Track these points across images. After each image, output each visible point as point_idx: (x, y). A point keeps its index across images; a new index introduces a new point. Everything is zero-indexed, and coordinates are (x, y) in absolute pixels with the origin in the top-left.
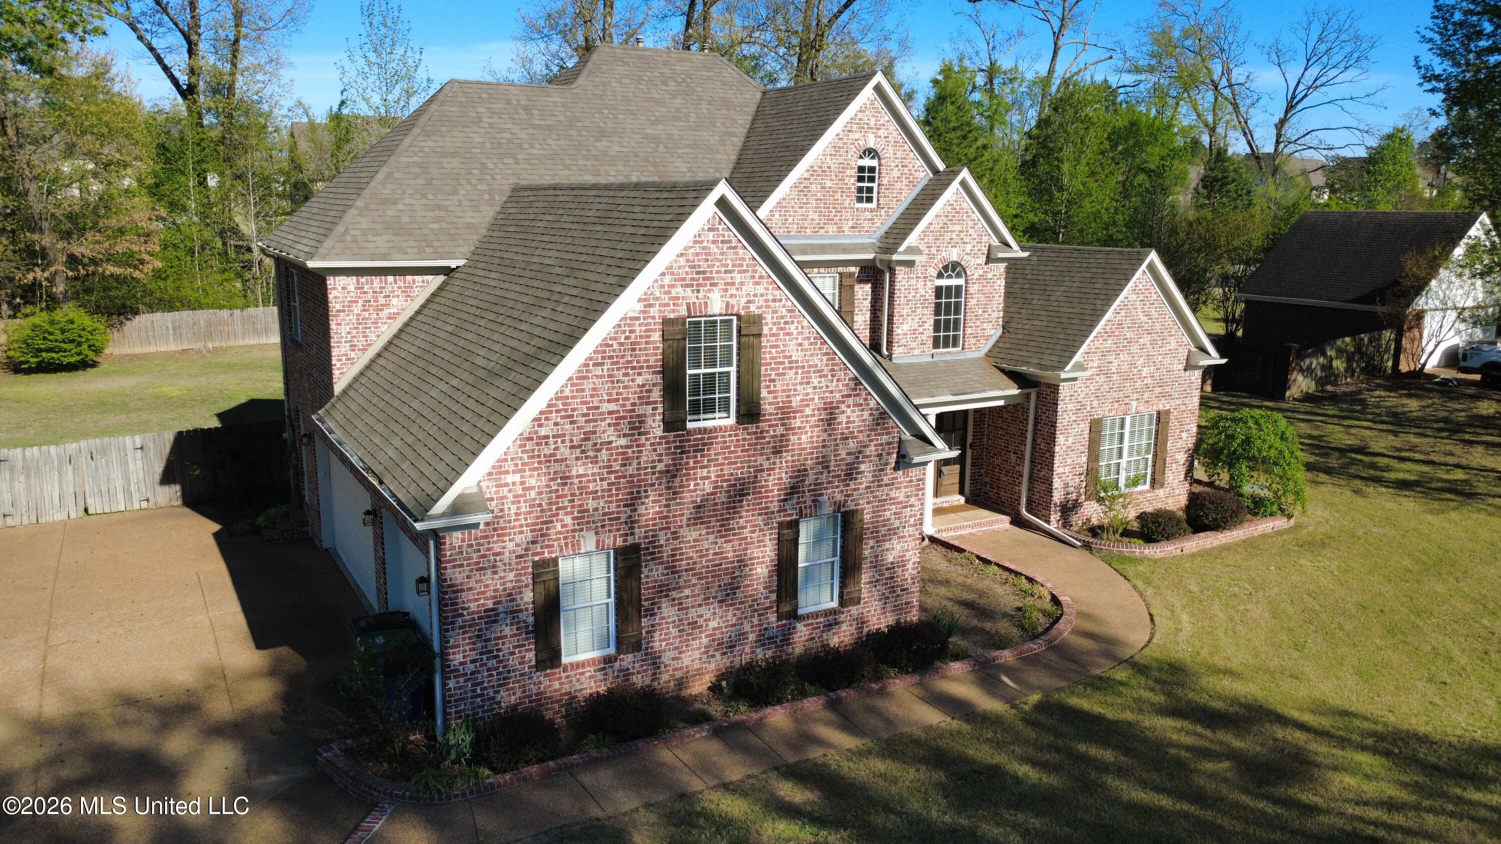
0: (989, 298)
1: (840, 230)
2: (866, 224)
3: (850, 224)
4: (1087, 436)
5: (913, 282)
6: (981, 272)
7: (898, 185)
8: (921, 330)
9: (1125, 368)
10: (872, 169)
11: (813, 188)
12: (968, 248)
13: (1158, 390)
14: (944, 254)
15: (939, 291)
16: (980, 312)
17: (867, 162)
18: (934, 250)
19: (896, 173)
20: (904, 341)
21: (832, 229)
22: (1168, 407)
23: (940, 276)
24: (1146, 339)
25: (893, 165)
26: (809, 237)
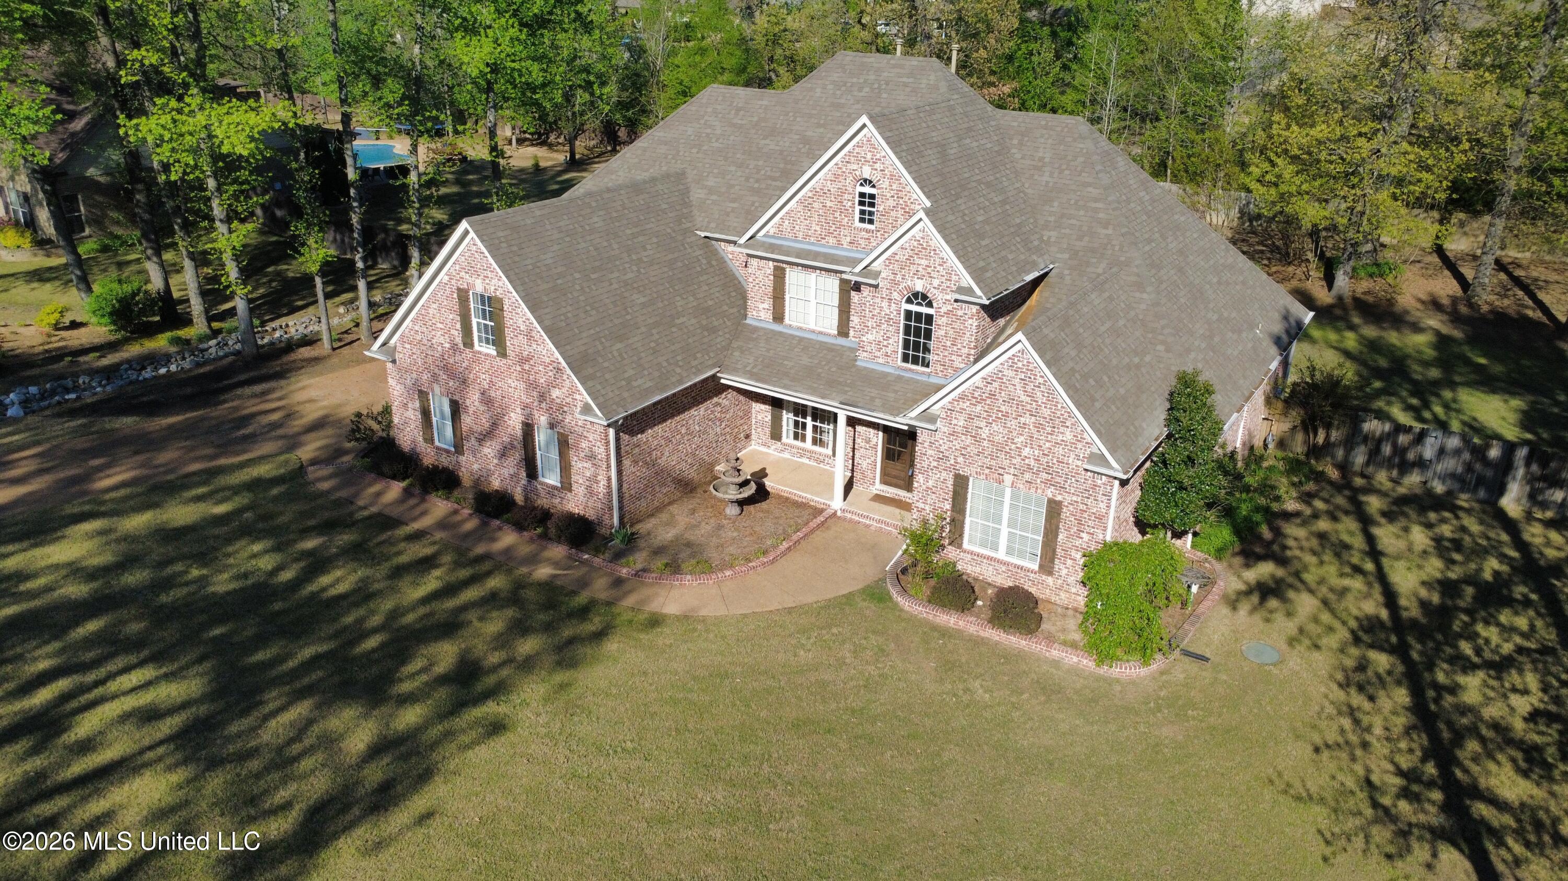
0: (960, 334)
1: (839, 243)
2: (862, 242)
3: (848, 239)
4: (951, 488)
5: (878, 300)
6: (950, 308)
7: (893, 214)
8: (885, 343)
9: (998, 438)
10: (872, 196)
11: (816, 205)
12: (936, 283)
13: (1044, 476)
14: (909, 283)
15: (908, 314)
16: (949, 344)
17: (867, 190)
18: (899, 277)
19: (891, 203)
20: (869, 349)
21: (832, 241)
22: (1059, 498)
23: (909, 301)
24: (1027, 419)
25: (889, 195)
26: (813, 244)
